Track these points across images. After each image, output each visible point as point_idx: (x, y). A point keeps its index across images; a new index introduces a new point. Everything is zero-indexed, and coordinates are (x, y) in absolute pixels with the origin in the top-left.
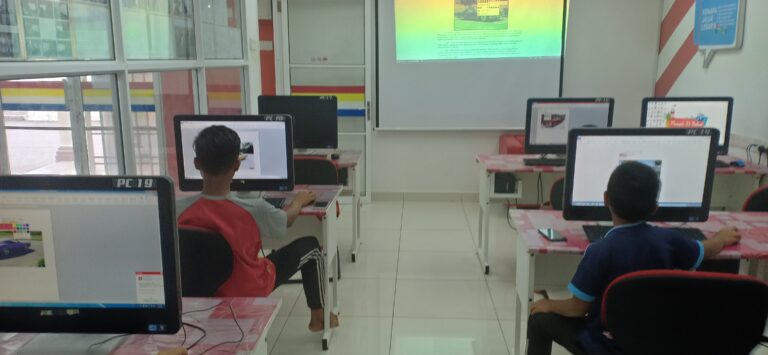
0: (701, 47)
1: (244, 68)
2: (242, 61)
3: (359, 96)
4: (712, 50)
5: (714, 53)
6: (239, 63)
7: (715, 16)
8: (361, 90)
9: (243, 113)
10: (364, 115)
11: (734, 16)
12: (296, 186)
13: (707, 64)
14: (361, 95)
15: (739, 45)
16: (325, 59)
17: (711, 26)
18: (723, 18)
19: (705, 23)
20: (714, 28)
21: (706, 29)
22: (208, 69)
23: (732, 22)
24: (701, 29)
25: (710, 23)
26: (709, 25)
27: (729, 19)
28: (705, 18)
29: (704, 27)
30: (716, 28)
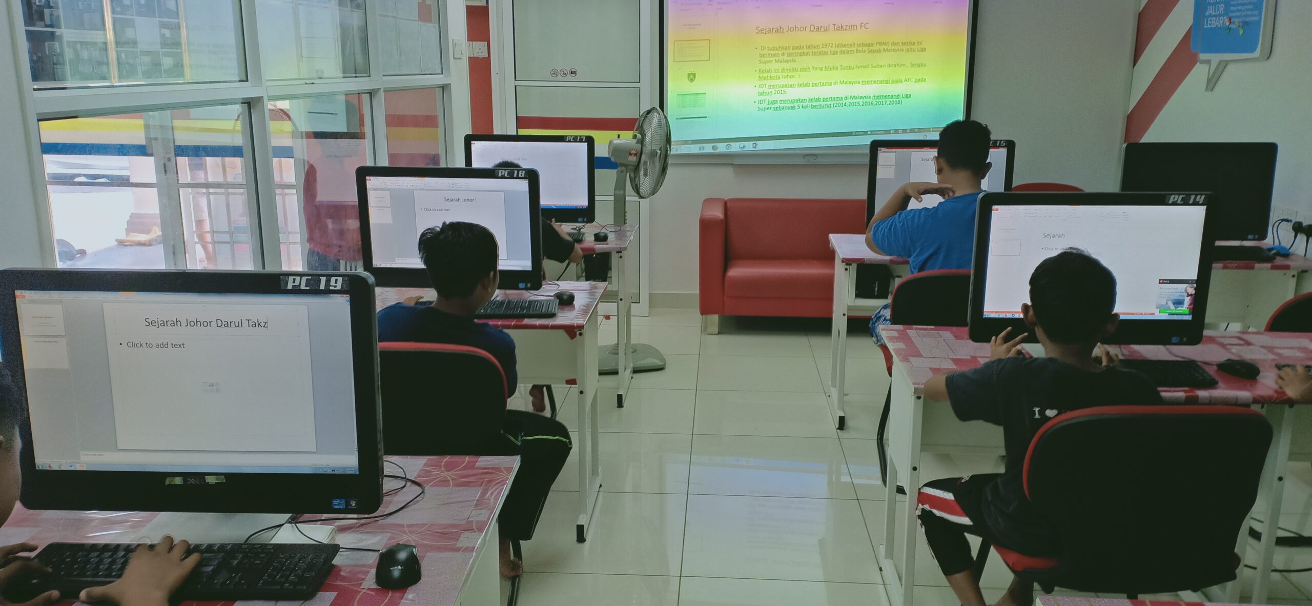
0: (1203, 56)
1: (445, 89)
2: (441, 77)
4: (1221, 62)
5: (1224, 66)
6: (439, 80)
7: (1227, 3)
11: (1258, 6)
13: (1212, 83)
15: (1267, 53)
16: (574, 73)
17: (1221, 22)
18: (1239, 8)
19: (1210, 16)
20: (1226, 24)
21: (1213, 26)
22: (387, 91)
23: (1255, 16)
24: (1205, 27)
25: (1219, 15)
26: (1218, 18)
27: (1251, 10)
28: (1211, 7)
29: (1209, 22)
30: (1229, 25)
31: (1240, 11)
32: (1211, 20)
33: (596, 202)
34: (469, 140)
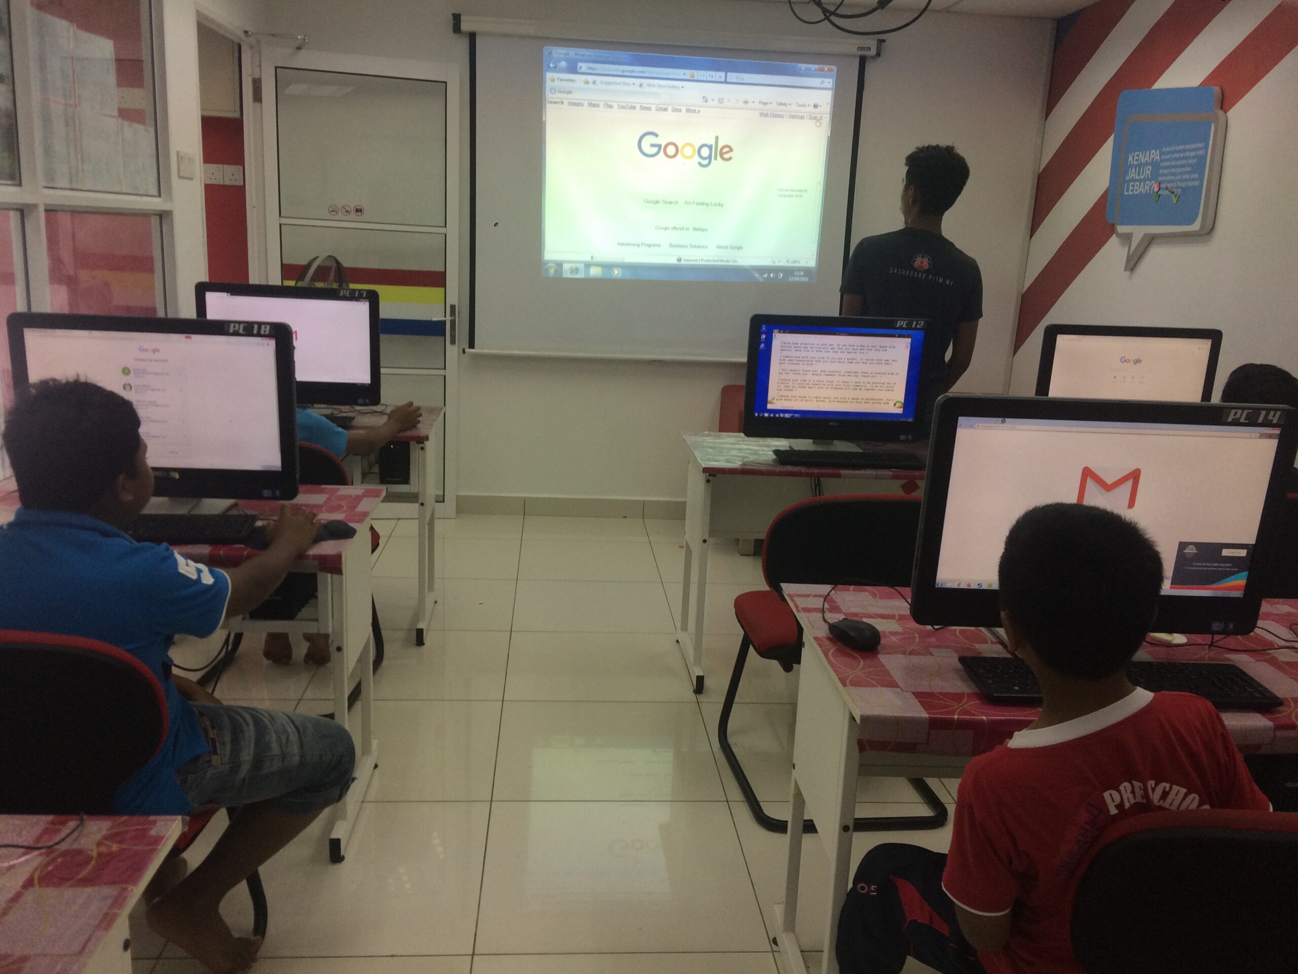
0: (1121, 229)
1: (164, 216)
2: (158, 200)
3: (434, 293)
4: (1146, 236)
5: (1150, 240)
6: (156, 204)
7: (1155, 165)
8: (437, 279)
9: (161, 314)
10: (443, 334)
11: (1199, 168)
12: (302, 488)
13: (1133, 263)
14: (438, 292)
15: (1209, 225)
16: (359, 210)
17: (1147, 188)
18: (1173, 170)
19: (1133, 180)
20: (1153, 192)
21: (1135, 193)
22: (50, 210)
23: (1194, 180)
24: (1126, 193)
25: (1145, 180)
26: (1142, 184)
27: (1188, 173)
28: (1134, 170)
29: (1131, 188)
30: (1158, 192)
31: (1174, 174)
32: (1133, 186)
33: (382, 376)
34: (201, 290)
